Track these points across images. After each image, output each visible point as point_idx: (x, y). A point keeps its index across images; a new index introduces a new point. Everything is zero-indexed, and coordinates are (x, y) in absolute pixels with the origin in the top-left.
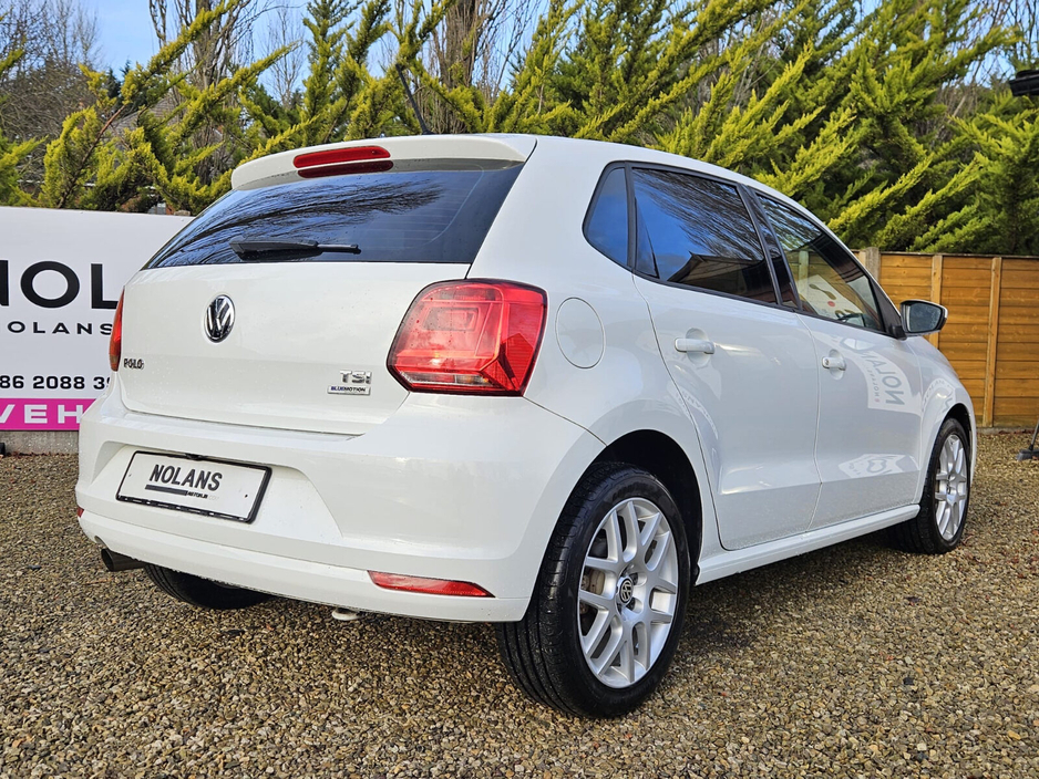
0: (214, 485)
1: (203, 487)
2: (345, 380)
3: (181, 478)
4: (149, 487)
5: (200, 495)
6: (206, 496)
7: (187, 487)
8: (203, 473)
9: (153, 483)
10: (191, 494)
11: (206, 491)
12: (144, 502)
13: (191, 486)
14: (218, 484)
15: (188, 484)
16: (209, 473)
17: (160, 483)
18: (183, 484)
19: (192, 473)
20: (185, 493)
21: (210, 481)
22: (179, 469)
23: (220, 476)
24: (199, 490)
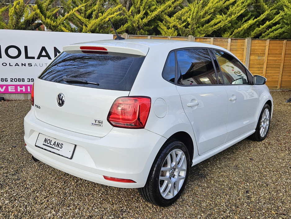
0: (61, 147)
1: (58, 147)
2: (95, 122)
3: (52, 143)
4: (44, 144)
5: (57, 149)
6: (59, 150)
7: (53, 146)
8: (58, 143)
9: (45, 143)
10: (55, 149)
11: (59, 148)
12: (42, 148)
13: (55, 146)
14: (62, 147)
15: (54, 145)
16: (60, 143)
17: (46, 144)
18: (53, 145)
19: (55, 142)
20: (53, 148)
21: (60, 146)
22: (51, 140)
23: (63, 145)
24: (57, 148)
